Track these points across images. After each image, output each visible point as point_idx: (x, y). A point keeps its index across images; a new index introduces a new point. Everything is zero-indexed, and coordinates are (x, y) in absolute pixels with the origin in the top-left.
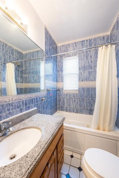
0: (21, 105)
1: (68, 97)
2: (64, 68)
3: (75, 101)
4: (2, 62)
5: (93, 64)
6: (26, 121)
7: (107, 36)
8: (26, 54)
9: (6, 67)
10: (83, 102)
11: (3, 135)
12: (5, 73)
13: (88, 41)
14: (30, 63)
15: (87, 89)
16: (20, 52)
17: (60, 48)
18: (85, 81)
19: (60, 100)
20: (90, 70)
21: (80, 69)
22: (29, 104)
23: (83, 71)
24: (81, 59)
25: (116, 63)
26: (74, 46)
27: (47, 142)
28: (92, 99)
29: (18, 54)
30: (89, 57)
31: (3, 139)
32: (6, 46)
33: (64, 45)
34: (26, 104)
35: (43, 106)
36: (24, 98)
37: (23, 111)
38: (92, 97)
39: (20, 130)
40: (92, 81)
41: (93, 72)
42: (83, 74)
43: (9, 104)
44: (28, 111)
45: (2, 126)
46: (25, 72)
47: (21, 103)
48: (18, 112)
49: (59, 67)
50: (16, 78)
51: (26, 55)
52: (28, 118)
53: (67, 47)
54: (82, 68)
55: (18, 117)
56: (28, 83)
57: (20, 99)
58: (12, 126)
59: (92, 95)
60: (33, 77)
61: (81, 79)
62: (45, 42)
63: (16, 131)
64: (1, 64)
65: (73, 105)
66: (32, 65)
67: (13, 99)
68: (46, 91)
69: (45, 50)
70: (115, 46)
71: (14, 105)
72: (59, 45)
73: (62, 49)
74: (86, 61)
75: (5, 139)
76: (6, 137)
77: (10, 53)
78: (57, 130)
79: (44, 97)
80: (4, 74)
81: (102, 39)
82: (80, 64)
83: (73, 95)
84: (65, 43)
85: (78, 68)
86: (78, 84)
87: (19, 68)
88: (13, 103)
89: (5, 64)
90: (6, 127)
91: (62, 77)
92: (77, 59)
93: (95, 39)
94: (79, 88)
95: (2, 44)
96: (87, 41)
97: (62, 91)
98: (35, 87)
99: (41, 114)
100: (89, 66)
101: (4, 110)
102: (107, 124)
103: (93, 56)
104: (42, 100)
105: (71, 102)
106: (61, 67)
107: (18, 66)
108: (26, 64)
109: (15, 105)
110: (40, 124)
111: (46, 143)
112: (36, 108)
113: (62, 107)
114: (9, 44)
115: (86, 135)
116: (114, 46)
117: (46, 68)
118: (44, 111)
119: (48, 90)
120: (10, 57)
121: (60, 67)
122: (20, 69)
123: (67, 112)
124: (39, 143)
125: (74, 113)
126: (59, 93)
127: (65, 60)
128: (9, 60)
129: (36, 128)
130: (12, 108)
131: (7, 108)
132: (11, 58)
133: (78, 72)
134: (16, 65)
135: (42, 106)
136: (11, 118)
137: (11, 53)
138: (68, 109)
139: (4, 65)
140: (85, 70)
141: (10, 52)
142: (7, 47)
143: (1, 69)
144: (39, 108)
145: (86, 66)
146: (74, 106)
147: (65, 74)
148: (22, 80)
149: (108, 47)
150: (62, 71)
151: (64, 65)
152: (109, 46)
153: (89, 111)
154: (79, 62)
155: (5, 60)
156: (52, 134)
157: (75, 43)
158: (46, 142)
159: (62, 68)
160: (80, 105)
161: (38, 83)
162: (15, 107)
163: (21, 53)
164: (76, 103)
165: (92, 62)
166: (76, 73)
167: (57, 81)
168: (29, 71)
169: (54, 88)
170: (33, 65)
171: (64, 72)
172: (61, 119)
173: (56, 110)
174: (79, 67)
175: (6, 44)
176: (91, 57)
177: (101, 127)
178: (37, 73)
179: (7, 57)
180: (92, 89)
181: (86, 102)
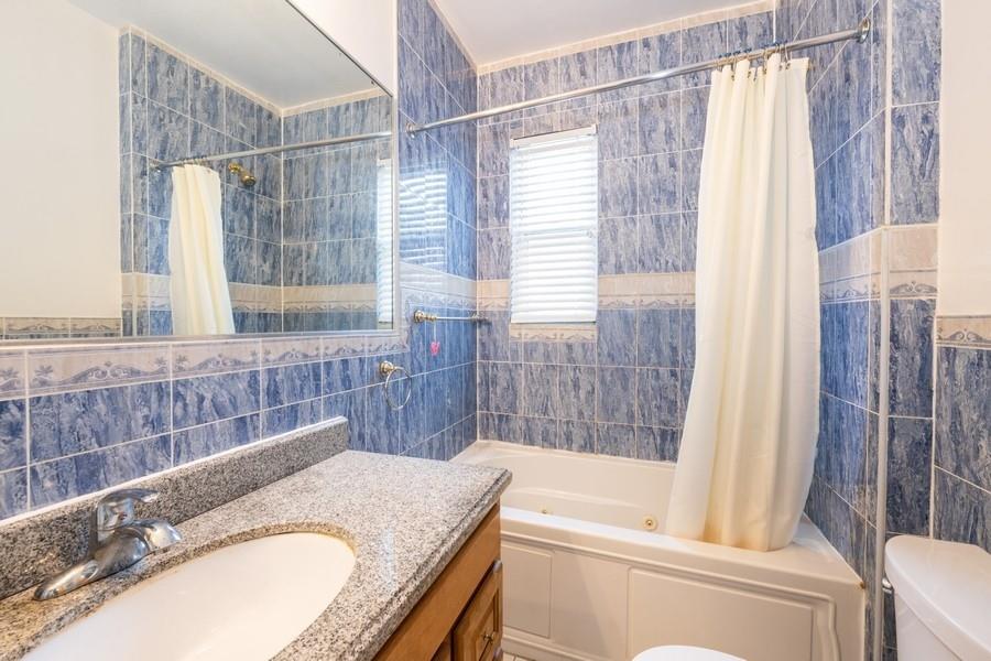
0: (242, 398)
1: (538, 363)
2: (512, 198)
3: (576, 386)
4: (144, 159)
5: (680, 176)
6: (274, 494)
7: (764, 21)
8: (297, 121)
9: (171, 189)
10: (625, 389)
11: (110, 573)
12: (165, 224)
13: (654, 43)
14: (318, 173)
15: (645, 318)
16: (260, 109)
17: (494, 85)
18: (632, 269)
19: (489, 382)
20: (665, 212)
21: (604, 204)
22: (293, 394)
23: (625, 214)
24: (612, 147)
25: (812, 165)
26: (575, 72)
27: (382, 611)
28: (673, 374)
29: (245, 117)
30: (659, 137)
31: (103, 597)
32: (171, 71)
33: (514, 69)
34: (274, 395)
35: (389, 409)
36: (261, 356)
37: (256, 436)
38: (674, 363)
39: (222, 544)
40: (676, 269)
41: (682, 221)
42: (622, 230)
43: (159, 387)
44: (284, 437)
45: (101, 520)
46: (289, 222)
47: (242, 385)
48: (218, 438)
49: (485, 196)
50: (230, 255)
51: (297, 126)
52: (287, 475)
53: (531, 78)
54: (618, 200)
55: (218, 469)
56: (309, 284)
57: (237, 363)
58: (180, 522)
59: (674, 349)
60: (338, 250)
61: (612, 260)
62: (401, 41)
63: (199, 552)
64: (144, 173)
65: (568, 407)
66: (328, 183)
67: (182, 359)
68: (405, 326)
69: (400, 89)
70: (806, 60)
71: (191, 398)
72: (484, 67)
73: (504, 90)
74: (639, 158)
75: (116, 594)
76: (126, 587)
77: (194, 112)
78: (453, 540)
79: (390, 358)
80: (158, 228)
81: (731, 33)
82: (607, 176)
83: (564, 350)
84: (522, 56)
85: (595, 197)
86: (595, 289)
87: (252, 196)
88: (185, 384)
89: (165, 169)
90: (127, 520)
91: (504, 250)
92: (587, 148)
93: (693, 37)
94: (599, 312)
95: (148, 54)
96: (646, 44)
97: (505, 329)
98: (346, 305)
99: (373, 454)
100: (660, 186)
101: (121, 425)
102: (758, 508)
103: (682, 133)
104: (382, 374)
105: (556, 390)
106: (496, 193)
107: (248, 185)
108: (295, 177)
109: (201, 399)
110: (357, 507)
111: (374, 620)
112: (341, 419)
113: (500, 417)
114: (192, 60)
115: (635, 571)
116: (801, 65)
117: (402, 195)
118: (392, 434)
119: (416, 320)
120: (195, 133)
121: (491, 194)
122: (260, 206)
123: (532, 443)
124: (325, 616)
125: (570, 449)
126: (485, 338)
127: (520, 154)
128: (192, 148)
129: (325, 529)
130: (179, 412)
131: (146, 411)
132: (203, 137)
133: (595, 223)
134: (235, 178)
135: (377, 408)
136: (172, 470)
137: (206, 111)
138: (539, 428)
139: (162, 180)
140: (634, 212)
141: (199, 105)
142: (180, 76)
143: (144, 201)
144: (361, 418)
145: (643, 189)
146: (574, 411)
147: (519, 233)
148: (274, 267)
149: (765, 72)
150: (502, 215)
151: (512, 183)
152: (774, 60)
153: (659, 441)
154: (601, 167)
155: (163, 151)
156: (420, 561)
157: (580, 57)
158: (375, 610)
159: (502, 197)
160: (604, 406)
161: (363, 281)
162: (200, 409)
163: (265, 114)
164: (582, 394)
165: (673, 165)
166: (581, 229)
167: (473, 273)
168: (313, 214)
169: (457, 313)
170: (334, 182)
171: (514, 224)
172: (487, 479)
173: (466, 435)
174: (603, 191)
175: (172, 60)
176: (669, 135)
177: (725, 529)
178: (361, 226)
179: (178, 134)
180: (674, 315)
181: (643, 392)
